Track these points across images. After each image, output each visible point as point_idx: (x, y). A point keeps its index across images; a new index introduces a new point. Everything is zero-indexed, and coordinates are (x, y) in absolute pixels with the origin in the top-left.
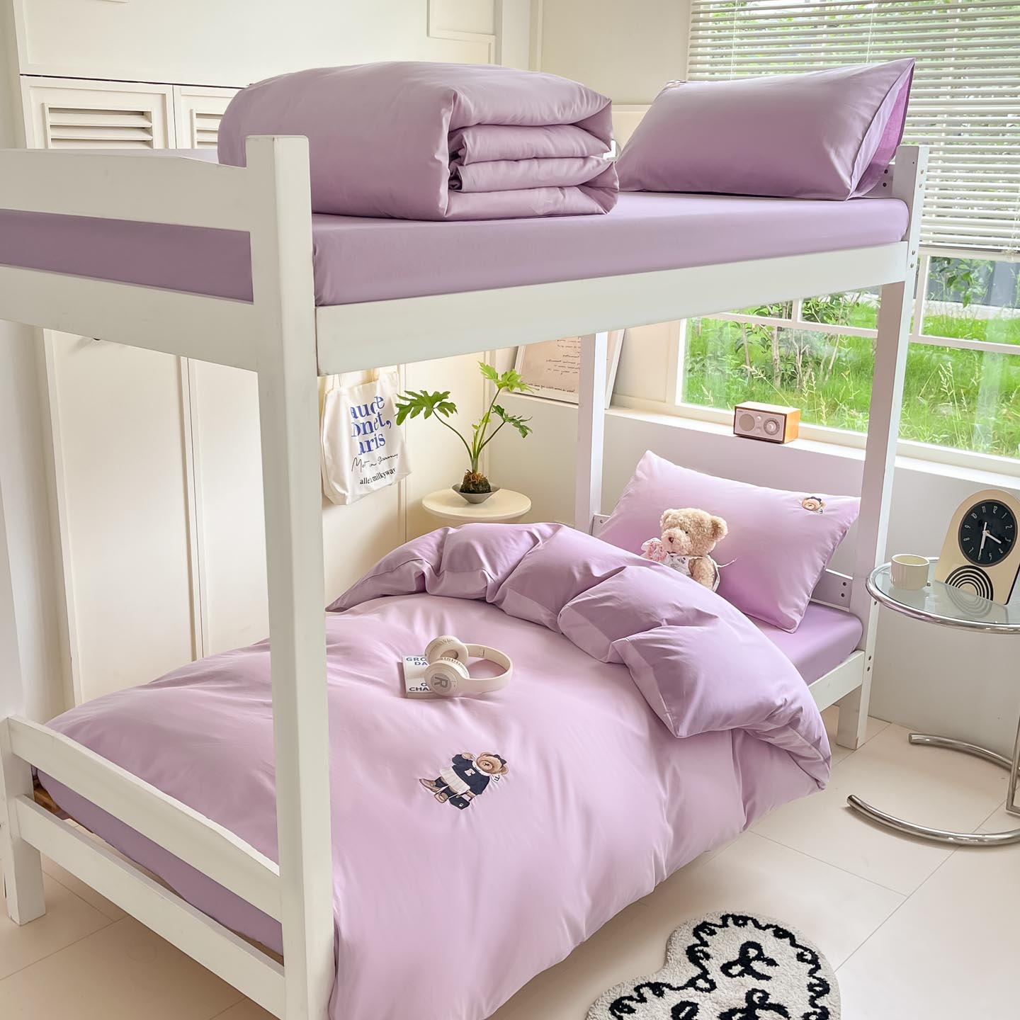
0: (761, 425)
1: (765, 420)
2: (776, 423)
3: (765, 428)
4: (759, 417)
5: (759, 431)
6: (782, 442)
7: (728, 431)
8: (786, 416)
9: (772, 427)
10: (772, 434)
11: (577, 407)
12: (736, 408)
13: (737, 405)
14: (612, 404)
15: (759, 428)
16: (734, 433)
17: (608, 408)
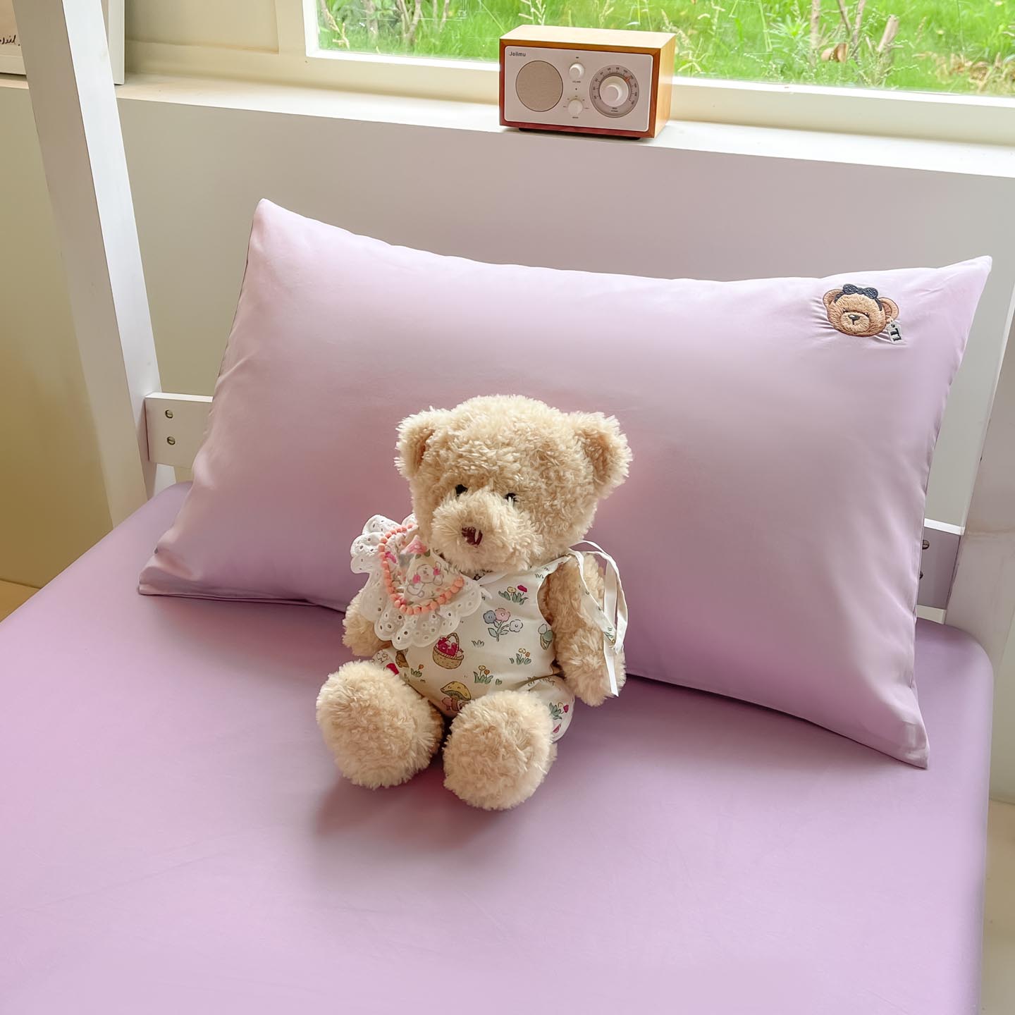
0: (585, 89)
1: (593, 74)
2: (628, 78)
3: (595, 96)
4: (576, 66)
5: (576, 108)
6: (650, 134)
7: (487, 119)
8: (656, 54)
9: (617, 93)
10: (615, 113)
11: (24, 85)
12: (504, 44)
13: (505, 37)
14: (133, 68)
15: (576, 98)
16: (503, 122)
17: (121, 81)
